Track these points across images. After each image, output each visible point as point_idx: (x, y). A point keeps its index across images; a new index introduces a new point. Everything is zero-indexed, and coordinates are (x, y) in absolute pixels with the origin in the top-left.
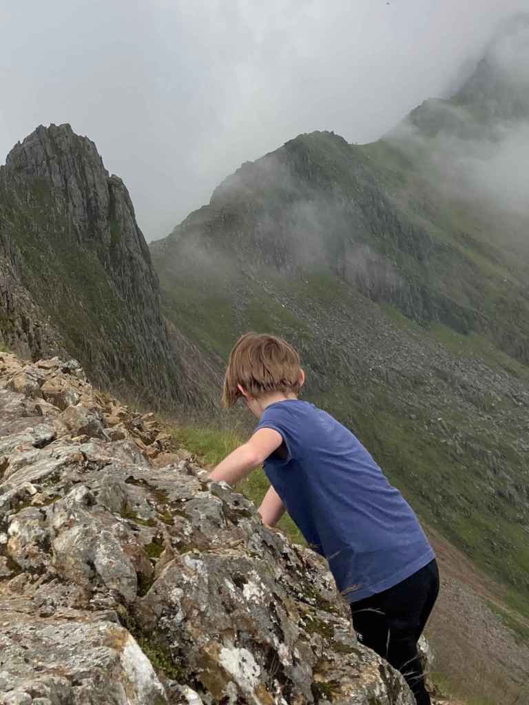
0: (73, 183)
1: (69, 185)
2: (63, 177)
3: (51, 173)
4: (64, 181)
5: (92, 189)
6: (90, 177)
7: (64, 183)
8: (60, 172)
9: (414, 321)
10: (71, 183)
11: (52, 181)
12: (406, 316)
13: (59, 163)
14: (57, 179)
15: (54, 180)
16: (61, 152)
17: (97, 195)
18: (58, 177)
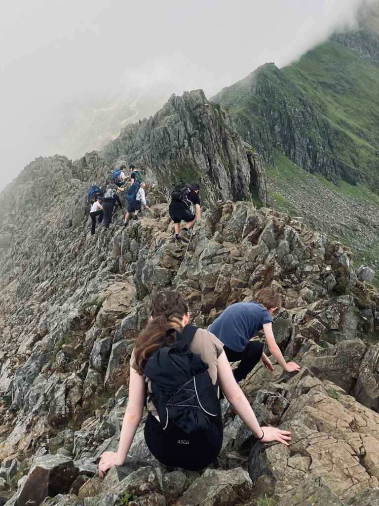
0: (218, 162)
1: (213, 165)
2: (207, 158)
3: (193, 154)
4: (208, 161)
5: (236, 166)
6: (233, 151)
7: (208, 164)
8: (203, 151)
9: (332, 183)
10: (216, 163)
11: (196, 164)
12: (327, 180)
13: (202, 140)
14: (201, 161)
15: (198, 162)
16: (203, 126)
17: (240, 171)
18: (202, 156)
